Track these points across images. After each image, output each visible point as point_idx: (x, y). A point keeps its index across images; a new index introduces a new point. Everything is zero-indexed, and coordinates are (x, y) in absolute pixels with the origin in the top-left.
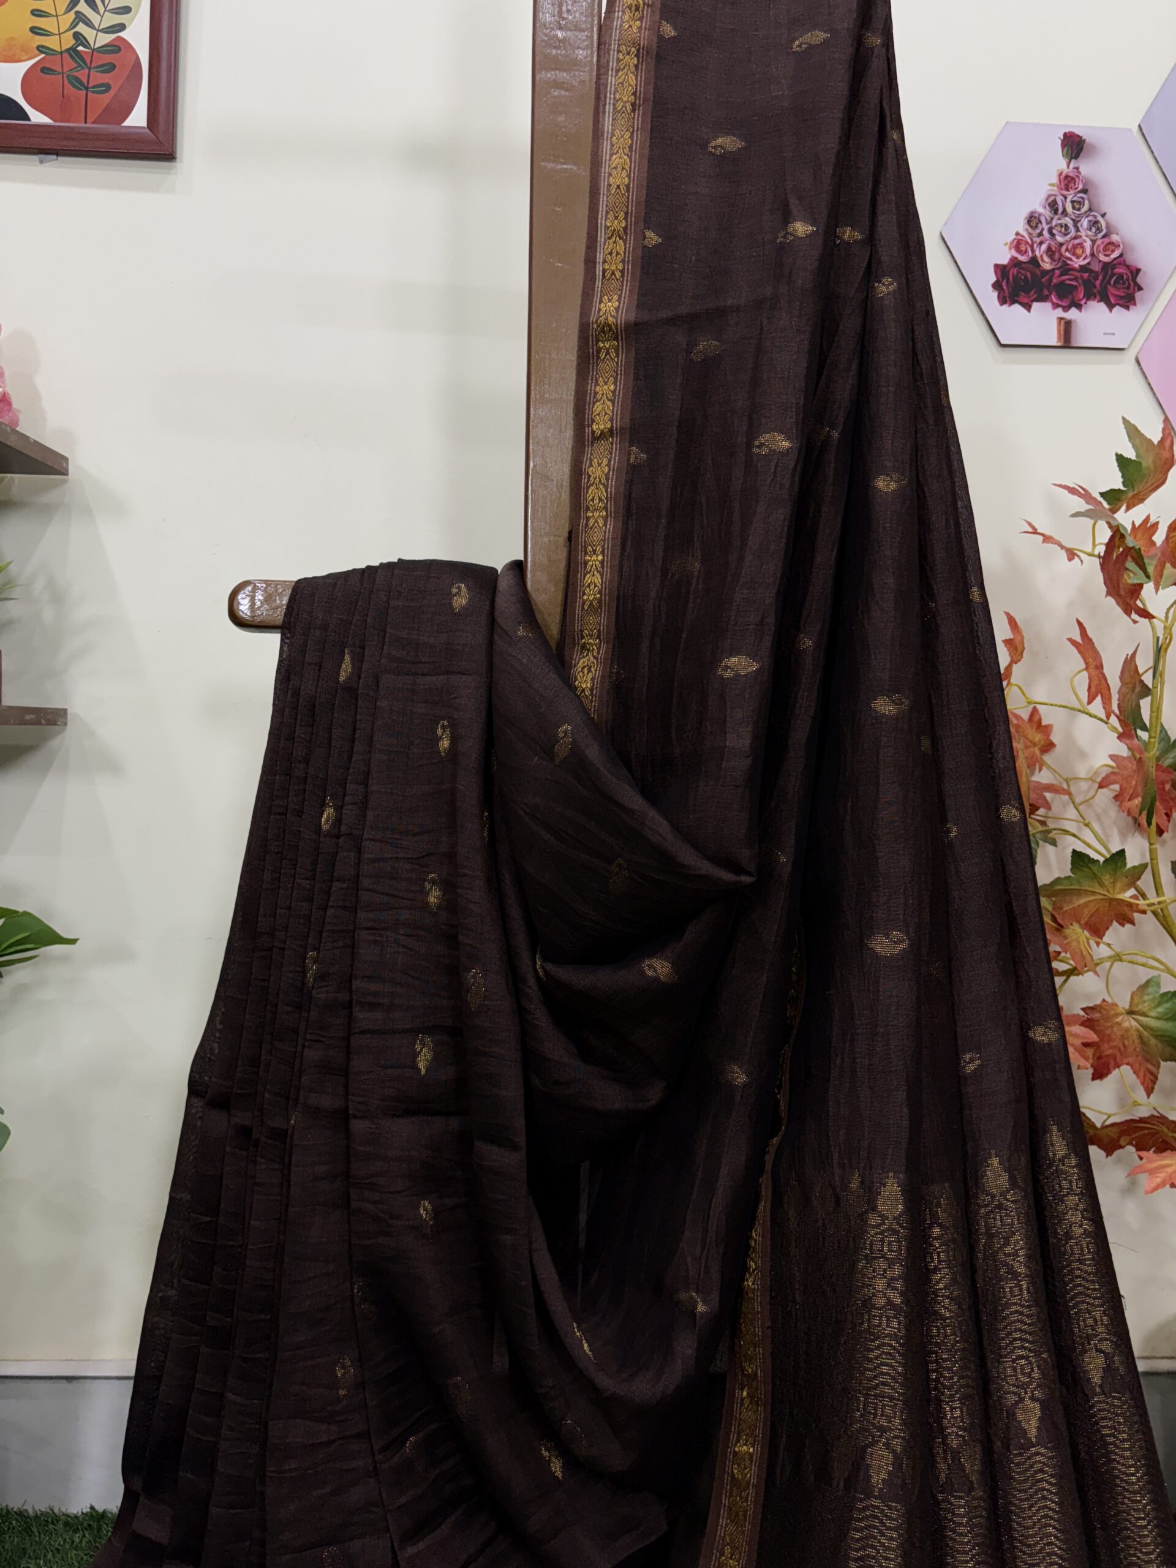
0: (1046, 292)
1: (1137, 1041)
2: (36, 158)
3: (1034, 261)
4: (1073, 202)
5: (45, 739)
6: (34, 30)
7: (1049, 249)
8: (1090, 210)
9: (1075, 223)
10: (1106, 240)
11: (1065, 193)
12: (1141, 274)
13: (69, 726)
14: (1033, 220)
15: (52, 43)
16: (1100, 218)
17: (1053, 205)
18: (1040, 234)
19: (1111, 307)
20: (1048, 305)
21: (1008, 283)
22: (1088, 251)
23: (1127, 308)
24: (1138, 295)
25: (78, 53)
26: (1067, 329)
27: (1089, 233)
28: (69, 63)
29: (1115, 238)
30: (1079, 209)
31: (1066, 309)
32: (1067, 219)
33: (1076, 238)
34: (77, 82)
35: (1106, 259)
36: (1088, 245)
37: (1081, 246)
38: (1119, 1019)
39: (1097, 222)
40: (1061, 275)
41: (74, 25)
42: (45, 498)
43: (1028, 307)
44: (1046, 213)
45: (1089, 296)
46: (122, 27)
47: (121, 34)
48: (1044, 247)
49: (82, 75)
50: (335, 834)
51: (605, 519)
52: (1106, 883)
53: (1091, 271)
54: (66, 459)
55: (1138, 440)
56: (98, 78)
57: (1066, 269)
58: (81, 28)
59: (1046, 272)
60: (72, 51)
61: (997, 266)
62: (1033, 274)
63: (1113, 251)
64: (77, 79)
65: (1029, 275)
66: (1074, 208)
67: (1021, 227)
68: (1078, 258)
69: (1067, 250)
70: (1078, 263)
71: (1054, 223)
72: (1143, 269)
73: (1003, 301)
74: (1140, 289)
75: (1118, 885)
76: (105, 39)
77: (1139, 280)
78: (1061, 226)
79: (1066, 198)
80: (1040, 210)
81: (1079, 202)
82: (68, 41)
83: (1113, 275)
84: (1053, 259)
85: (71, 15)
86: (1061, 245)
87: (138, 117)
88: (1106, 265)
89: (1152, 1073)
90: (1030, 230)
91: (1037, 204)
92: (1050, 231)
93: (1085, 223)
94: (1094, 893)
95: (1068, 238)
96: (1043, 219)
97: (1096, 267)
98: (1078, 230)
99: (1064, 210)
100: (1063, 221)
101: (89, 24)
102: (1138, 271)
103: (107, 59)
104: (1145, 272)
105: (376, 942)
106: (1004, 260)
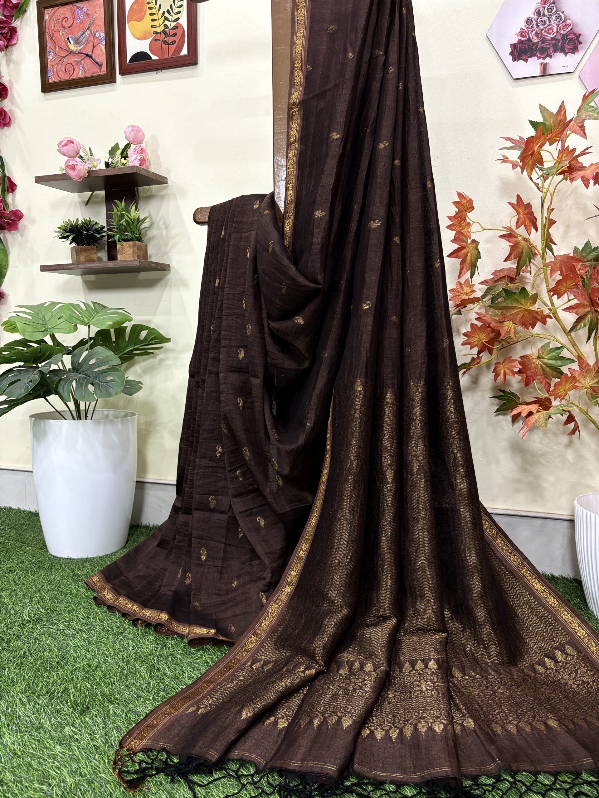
0: (535, 52)
1: (541, 369)
2: (155, 72)
3: (529, 40)
4: (548, 9)
5: (165, 275)
6: (153, 26)
7: (536, 33)
8: (556, 11)
9: (549, 18)
10: (564, 24)
11: (544, 6)
12: (581, 36)
13: (172, 270)
14: (529, 21)
15: (157, 30)
16: (561, 14)
17: (538, 13)
18: (532, 27)
19: (566, 54)
20: (536, 58)
21: (516, 52)
22: (555, 31)
23: (574, 53)
24: (579, 46)
25: (165, 31)
26: (544, 67)
27: (556, 22)
28: (163, 36)
29: (568, 22)
30: (551, 12)
31: (544, 59)
32: (545, 18)
33: (549, 26)
34: (165, 42)
35: (564, 32)
36: (555, 28)
37: (552, 29)
38: (534, 360)
39: (560, 16)
40: (542, 44)
41: (164, 21)
42: (163, 193)
43: (526, 61)
44: (535, 17)
45: (555, 51)
46: (178, 19)
47: (178, 21)
48: (534, 32)
49: (167, 39)
50: (218, 287)
51: (294, 171)
52: (523, 303)
53: (556, 40)
54: (166, 178)
55: (545, 114)
56: (172, 39)
57: (544, 40)
58: (166, 22)
59: (534, 44)
60: (164, 31)
61: (511, 45)
62: (529, 45)
63: (567, 28)
64: (166, 41)
65: (527, 46)
66: (548, 12)
67: (523, 25)
68: (550, 34)
69: (545, 32)
70: (549, 37)
71: (539, 20)
72: (582, 34)
73: (514, 59)
74: (581, 43)
75: (529, 304)
76: (173, 24)
77: (580, 39)
78: (542, 21)
79: (544, 8)
80: (533, 16)
81: (551, 9)
82: (162, 28)
83: (567, 39)
84: (538, 37)
85: (163, 18)
86: (542, 30)
87: (185, 52)
88: (564, 36)
89: (548, 383)
90: (527, 26)
91: (530, 13)
92: (537, 25)
93: (554, 18)
94: (520, 308)
95: (545, 26)
96: (533, 20)
97: (559, 37)
98: (550, 21)
99: (544, 13)
100: (543, 19)
101: (168, 20)
102: (580, 35)
103: (174, 31)
104: (583, 36)
105: (227, 319)
106: (515, 41)
